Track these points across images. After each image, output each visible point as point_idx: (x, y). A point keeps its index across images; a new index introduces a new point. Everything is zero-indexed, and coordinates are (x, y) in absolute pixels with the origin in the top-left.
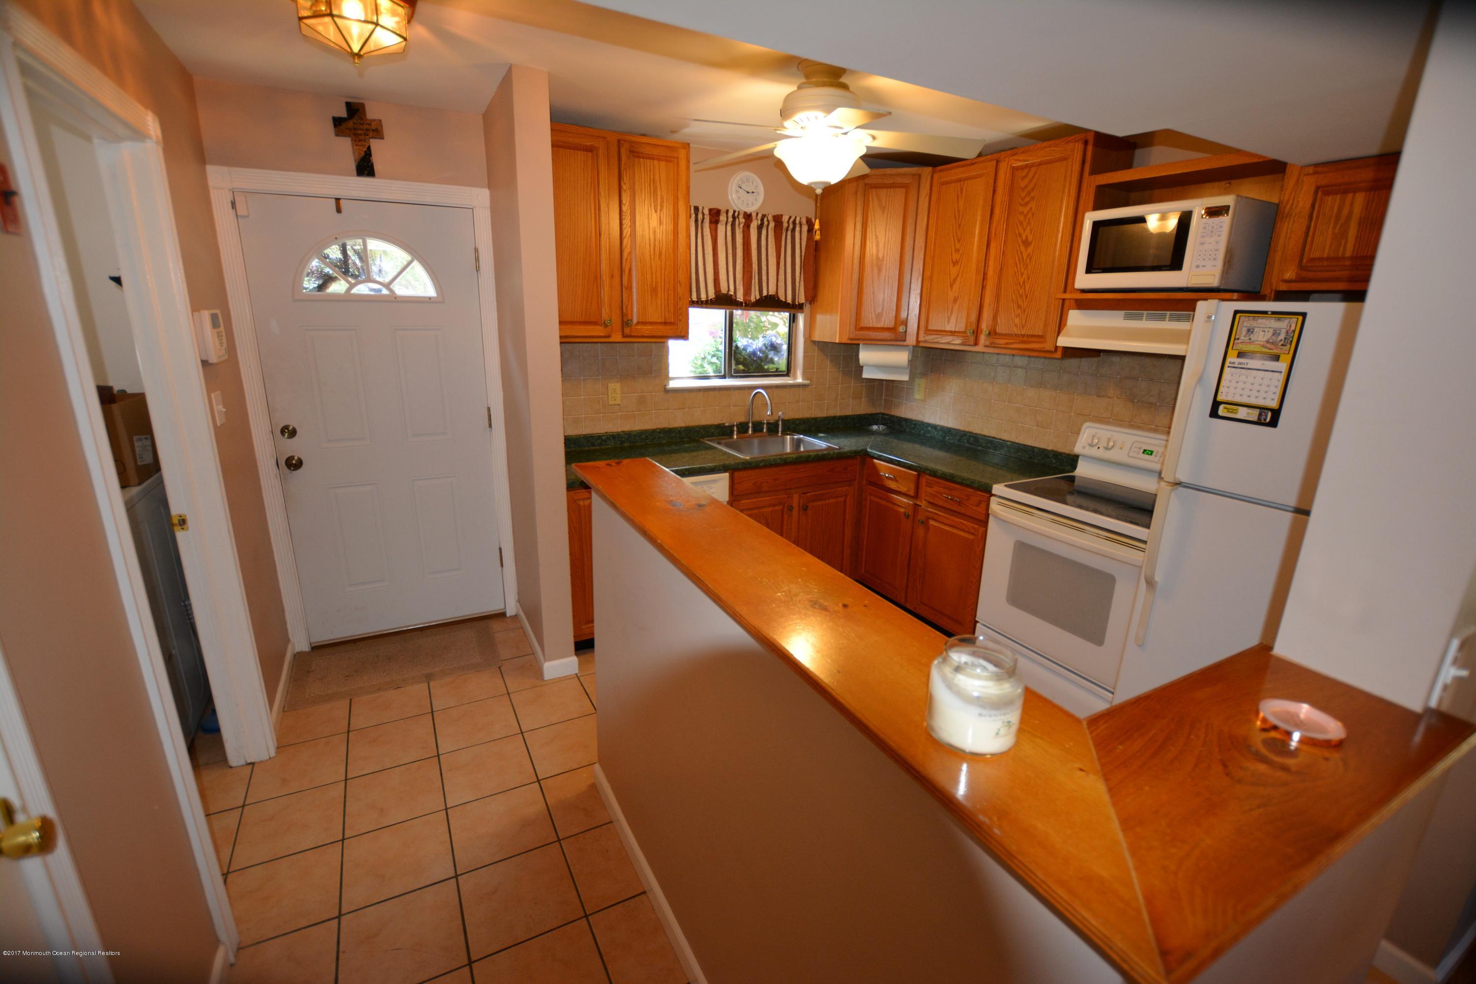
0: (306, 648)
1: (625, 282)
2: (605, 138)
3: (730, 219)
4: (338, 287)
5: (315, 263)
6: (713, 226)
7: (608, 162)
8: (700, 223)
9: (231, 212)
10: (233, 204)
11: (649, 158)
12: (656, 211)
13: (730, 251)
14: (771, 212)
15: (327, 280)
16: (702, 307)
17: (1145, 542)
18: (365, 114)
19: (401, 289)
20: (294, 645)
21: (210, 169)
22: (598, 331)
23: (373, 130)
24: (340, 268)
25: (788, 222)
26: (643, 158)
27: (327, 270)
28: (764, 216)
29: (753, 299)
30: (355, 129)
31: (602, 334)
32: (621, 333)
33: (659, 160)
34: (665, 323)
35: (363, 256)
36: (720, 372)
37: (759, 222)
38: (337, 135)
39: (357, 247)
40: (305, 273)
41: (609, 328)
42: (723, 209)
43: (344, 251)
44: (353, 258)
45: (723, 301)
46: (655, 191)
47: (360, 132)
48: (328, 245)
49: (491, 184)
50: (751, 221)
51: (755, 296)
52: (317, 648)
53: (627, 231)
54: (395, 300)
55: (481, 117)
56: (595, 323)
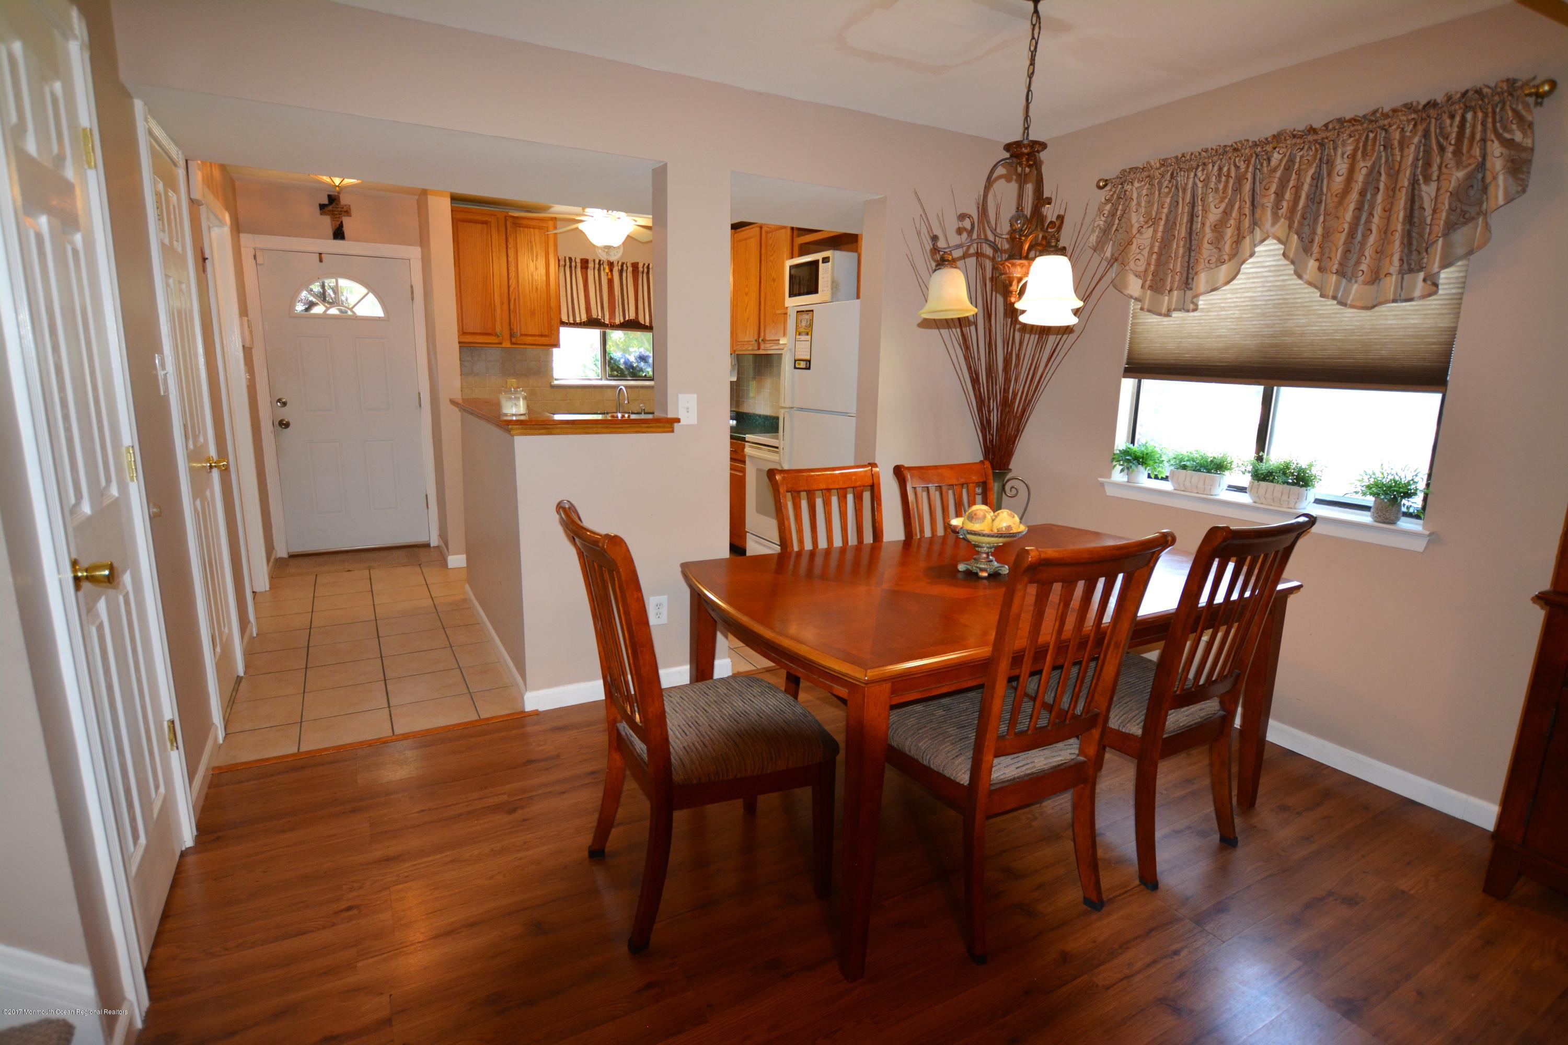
0: (285, 555)
1: (512, 307)
2: (495, 215)
3: (597, 266)
4: (319, 309)
5: (304, 294)
6: (584, 270)
7: (498, 230)
8: (573, 269)
9: (254, 262)
10: (255, 257)
11: (527, 227)
12: (533, 261)
13: (598, 288)
14: (630, 260)
15: (311, 305)
16: (578, 327)
17: (777, 448)
18: (340, 202)
19: (361, 311)
20: (276, 551)
21: (242, 235)
22: (493, 339)
23: (345, 212)
24: (320, 297)
25: (643, 267)
26: (523, 227)
27: (311, 298)
28: (623, 264)
29: (617, 322)
30: (333, 211)
31: (496, 342)
32: (509, 341)
33: (534, 228)
34: (542, 336)
35: (336, 290)
36: (598, 376)
37: (620, 268)
38: (321, 214)
39: (332, 284)
40: (297, 301)
41: (501, 338)
42: (590, 259)
43: (323, 286)
44: (329, 291)
45: (592, 323)
46: (532, 249)
47: (336, 213)
48: (312, 282)
49: (421, 245)
50: (613, 267)
51: (618, 320)
52: (292, 556)
53: (512, 274)
54: (356, 318)
55: (416, 201)
56: (491, 334)
